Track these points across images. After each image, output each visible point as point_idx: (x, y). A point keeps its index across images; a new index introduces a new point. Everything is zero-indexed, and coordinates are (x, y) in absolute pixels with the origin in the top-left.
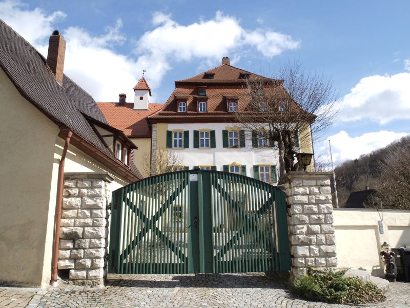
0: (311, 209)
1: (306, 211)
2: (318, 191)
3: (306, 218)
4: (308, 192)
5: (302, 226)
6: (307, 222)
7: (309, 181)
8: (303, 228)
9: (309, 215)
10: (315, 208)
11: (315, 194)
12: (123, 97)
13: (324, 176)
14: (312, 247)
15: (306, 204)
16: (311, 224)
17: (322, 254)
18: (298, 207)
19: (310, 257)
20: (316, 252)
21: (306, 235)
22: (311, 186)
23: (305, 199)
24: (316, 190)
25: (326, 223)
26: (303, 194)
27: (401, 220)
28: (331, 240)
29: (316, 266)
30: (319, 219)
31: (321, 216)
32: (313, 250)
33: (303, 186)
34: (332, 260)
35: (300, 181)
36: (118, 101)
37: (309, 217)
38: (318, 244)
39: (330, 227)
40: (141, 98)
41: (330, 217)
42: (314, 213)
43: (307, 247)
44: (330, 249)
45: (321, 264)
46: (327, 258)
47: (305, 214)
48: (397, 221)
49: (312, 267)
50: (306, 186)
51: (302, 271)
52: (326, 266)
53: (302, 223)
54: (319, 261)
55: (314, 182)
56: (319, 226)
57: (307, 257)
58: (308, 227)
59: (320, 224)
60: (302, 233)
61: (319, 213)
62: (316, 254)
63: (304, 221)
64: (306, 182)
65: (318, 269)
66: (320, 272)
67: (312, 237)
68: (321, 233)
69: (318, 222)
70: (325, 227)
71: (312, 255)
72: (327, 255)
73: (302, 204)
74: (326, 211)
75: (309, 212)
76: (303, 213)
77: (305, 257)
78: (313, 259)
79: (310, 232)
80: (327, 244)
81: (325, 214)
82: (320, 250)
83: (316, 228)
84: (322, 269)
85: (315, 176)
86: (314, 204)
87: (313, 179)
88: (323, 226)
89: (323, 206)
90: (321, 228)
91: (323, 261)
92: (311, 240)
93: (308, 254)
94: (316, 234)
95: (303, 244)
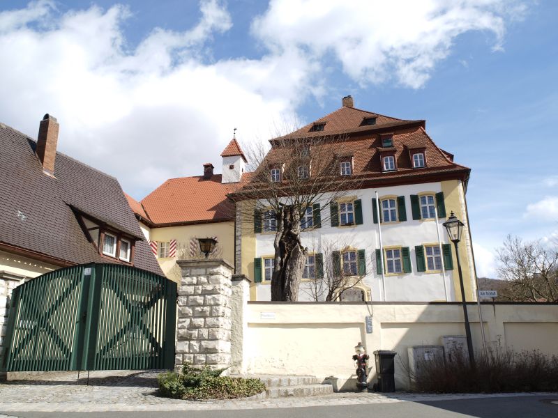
0: (195, 301)
1: (190, 304)
2: (206, 281)
3: (189, 311)
4: (195, 281)
5: (184, 320)
6: (191, 315)
7: (198, 270)
8: (184, 322)
9: (193, 307)
10: (200, 300)
11: (202, 284)
12: (209, 168)
13: (214, 263)
14: (192, 342)
15: (191, 295)
16: (195, 317)
17: (202, 350)
18: (183, 299)
19: (189, 353)
20: (195, 348)
21: (188, 329)
22: (199, 275)
23: (191, 289)
24: (203, 279)
25: (211, 316)
26: (190, 285)
27: (404, 315)
28: (213, 335)
29: (194, 363)
30: (202, 311)
31: (207, 309)
32: (193, 345)
33: (191, 276)
34: (212, 357)
35: (188, 271)
36: (203, 174)
37: (193, 310)
38: (200, 339)
39: (215, 321)
40: (231, 167)
41: (216, 309)
42: (199, 305)
43: (188, 342)
44: (211, 345)
45: (200, 361)
46: (208, 355)
47: (189, 307)
48: (397, 316)
49: (190, 364)
50: (193, 276)
51: (178, 368)
52: (206, 363)
53: (184, 316)
54: (198, 358)
55: (203, 271)
56: (202, 320)
57: (186, 353)
58: (191, 321)
59: (205, 317)
60: (183, 327)
61: (204, 305)
62: (196, 350)
63: (187, 314)
64: (194, 271)
65: (196, 366)
66: (198, 370)
67: (194, 332)
68: (204, 327)
69: (202, 315)
70: (209, 320)
71: (191, 351)
72: (207, 351)
73: (187, 295)
74: (212, 303)
75: (193, 304)
76: (187, 305)
77: (183, 353)
78: (192, 356)
79: (192, 327)
80: (208, 340)
81: (211, 306)
82: (200, 346)
83: (200, 321)
84: (199, 367)
85: (203, 264)
86: (200, 295)
87: (203, 267)
88: (207, 319)
89: (208, 297)
90: (205, 321)
91: (202, 358)
92: (191, 335)
93: (187, 350)
94: (198, 328)
95: (182, 339)
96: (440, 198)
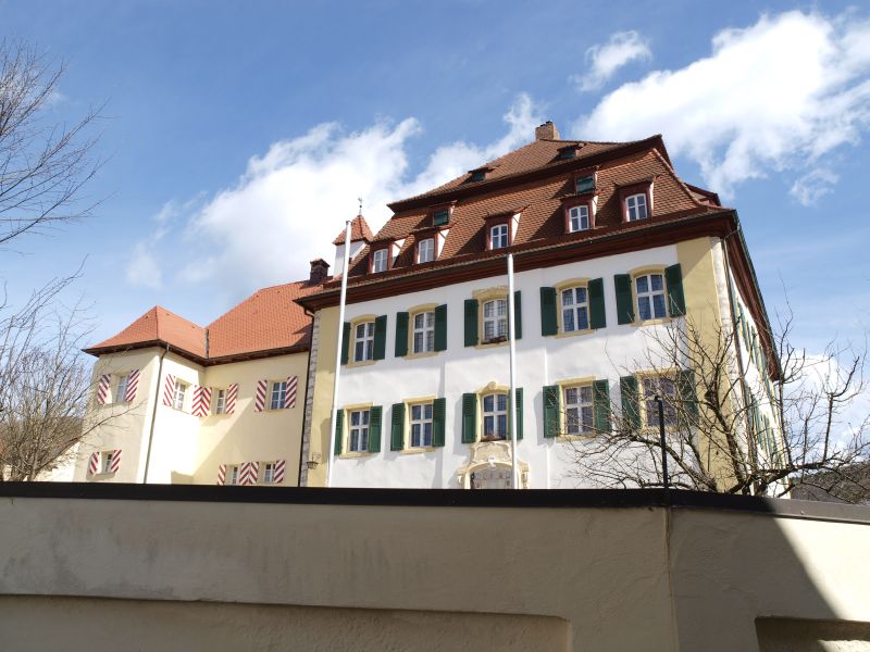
12: (318, 266)
96: (674, 275)
